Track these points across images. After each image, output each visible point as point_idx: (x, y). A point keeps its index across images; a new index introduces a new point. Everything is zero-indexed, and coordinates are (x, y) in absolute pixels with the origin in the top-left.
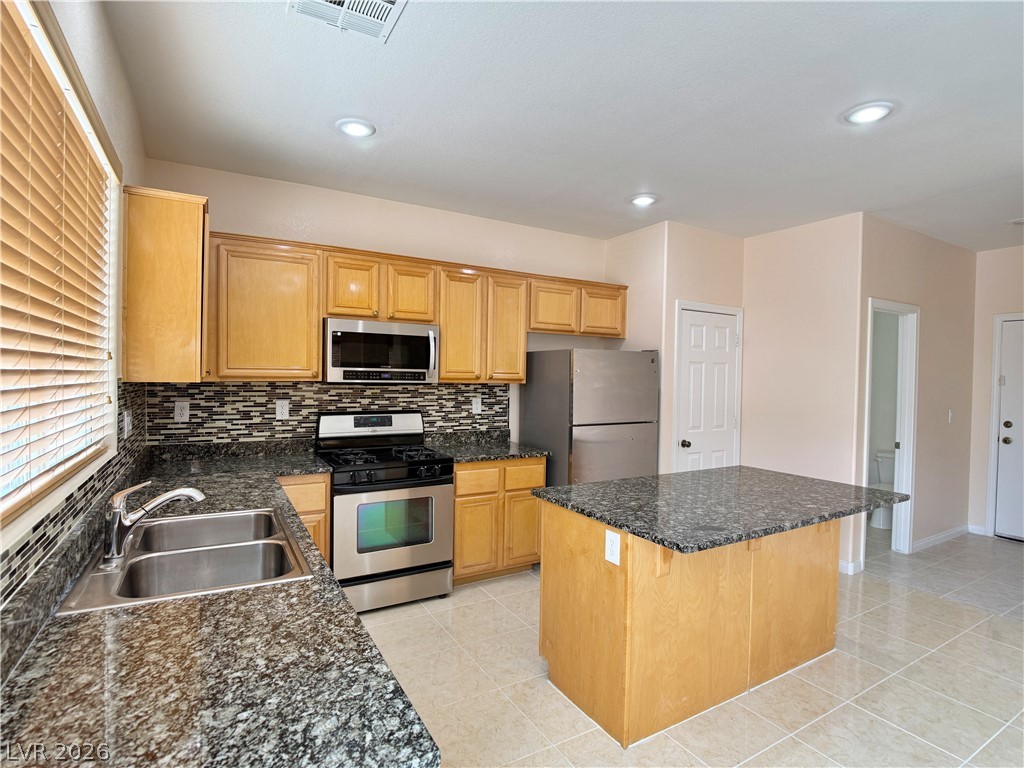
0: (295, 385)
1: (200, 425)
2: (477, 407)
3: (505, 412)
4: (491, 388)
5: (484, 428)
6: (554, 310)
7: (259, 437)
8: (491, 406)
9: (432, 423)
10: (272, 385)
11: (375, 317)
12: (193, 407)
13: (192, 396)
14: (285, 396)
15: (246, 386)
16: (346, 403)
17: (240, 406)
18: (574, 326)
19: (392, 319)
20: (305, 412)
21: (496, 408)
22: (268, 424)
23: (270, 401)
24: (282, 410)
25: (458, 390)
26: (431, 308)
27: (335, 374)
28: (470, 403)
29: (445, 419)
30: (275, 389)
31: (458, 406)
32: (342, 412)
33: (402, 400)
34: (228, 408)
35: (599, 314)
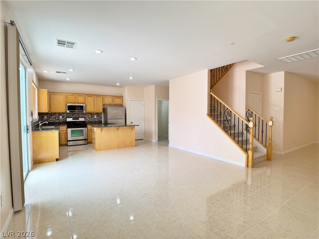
0: (63, 113)
1: (48, 119)
2: (95, 117)
3: (101, 118)
4: (98, 114)
5: (97, 121)
6: (108, 101)
7: (57, 121)
8: (98, 117)
9: (87, 120)
10: (59, 113)
11: (75, 103)
12: (47, 117)
13: (47, 115)
14: (61, 115)
15: (55, 113)
16: (71, 116)
17: (54, 116)
18: (112, 103)
19: (77, 103)
20: (64, 118)
21: (99, 117)
22: (59, 119)
23: (59, 116)
24: (61, 117)
25: (92, 114)
26: (84, 101)
27: (68, 112)
28: (94, 116)
29: (89, 119)
30: (60, 114)
31: (92, 117)
32: (71, 117)
33: (81, 116)
34: (52, 117)
35: (118, 101)
